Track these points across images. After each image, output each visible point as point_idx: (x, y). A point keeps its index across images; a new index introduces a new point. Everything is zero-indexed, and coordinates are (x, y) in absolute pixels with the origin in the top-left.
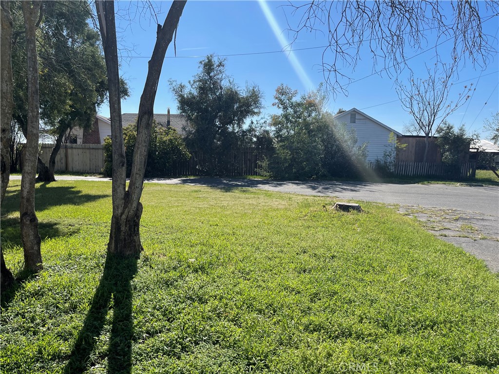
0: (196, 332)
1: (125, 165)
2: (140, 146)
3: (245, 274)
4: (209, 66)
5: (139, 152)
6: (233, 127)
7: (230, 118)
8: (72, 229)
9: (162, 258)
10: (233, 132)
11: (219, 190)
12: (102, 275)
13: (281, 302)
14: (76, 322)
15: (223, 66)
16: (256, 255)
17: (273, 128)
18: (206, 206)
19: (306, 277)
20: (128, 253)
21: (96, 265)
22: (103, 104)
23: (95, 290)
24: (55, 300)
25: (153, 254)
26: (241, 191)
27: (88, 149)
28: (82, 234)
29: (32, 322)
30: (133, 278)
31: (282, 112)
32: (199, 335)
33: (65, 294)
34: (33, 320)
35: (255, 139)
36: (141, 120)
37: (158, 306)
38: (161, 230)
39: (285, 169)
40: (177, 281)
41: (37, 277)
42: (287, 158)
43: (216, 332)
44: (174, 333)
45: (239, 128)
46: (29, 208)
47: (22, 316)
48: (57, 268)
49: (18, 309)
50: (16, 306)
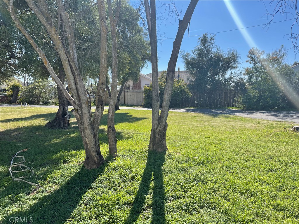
0: (201, 200)
1: (159, 101)
2: (168, 90)
3: (230, 169)
4: (204, 41)
5: (167, 94)
6: (219, 77)
7: (217, 71)
8: (129, 136)
9: (178, 155)
10: (219, 80)
11: (210, 116)
12: (147, 162)
13: (256, 189)
14: (135, 186)
15: (213, 40)
16: (237, 158)
17: (246, 77)
18: (202, 125)
19: (273, 175)
20: (159, 151)
21: (143, 156)
22: (144, 67)
23: (143, 170)
24: (124, 173)
25: (173, 152)
26: (224, 117)
27: (135, 92)
28: (135, 139)
29: (114, 184)
30: (163, 165)
31: (253, 66)
32: (203, 203)
33: (129, 170)
34: (114, 182)
35: (233, 84)
36: (169, 75)
37: (178, 183)
38: (176, 139)
39: (254, 103)
40: (188, 169)
41: (115, 160)
42: (256, 96)
43: (214, 203)
44: (188, 199)
45: (223, 77)
46: (112, 124)
47: (109, 180)
48: (124, 156)
49: (107, 176)
50: (106, 174)
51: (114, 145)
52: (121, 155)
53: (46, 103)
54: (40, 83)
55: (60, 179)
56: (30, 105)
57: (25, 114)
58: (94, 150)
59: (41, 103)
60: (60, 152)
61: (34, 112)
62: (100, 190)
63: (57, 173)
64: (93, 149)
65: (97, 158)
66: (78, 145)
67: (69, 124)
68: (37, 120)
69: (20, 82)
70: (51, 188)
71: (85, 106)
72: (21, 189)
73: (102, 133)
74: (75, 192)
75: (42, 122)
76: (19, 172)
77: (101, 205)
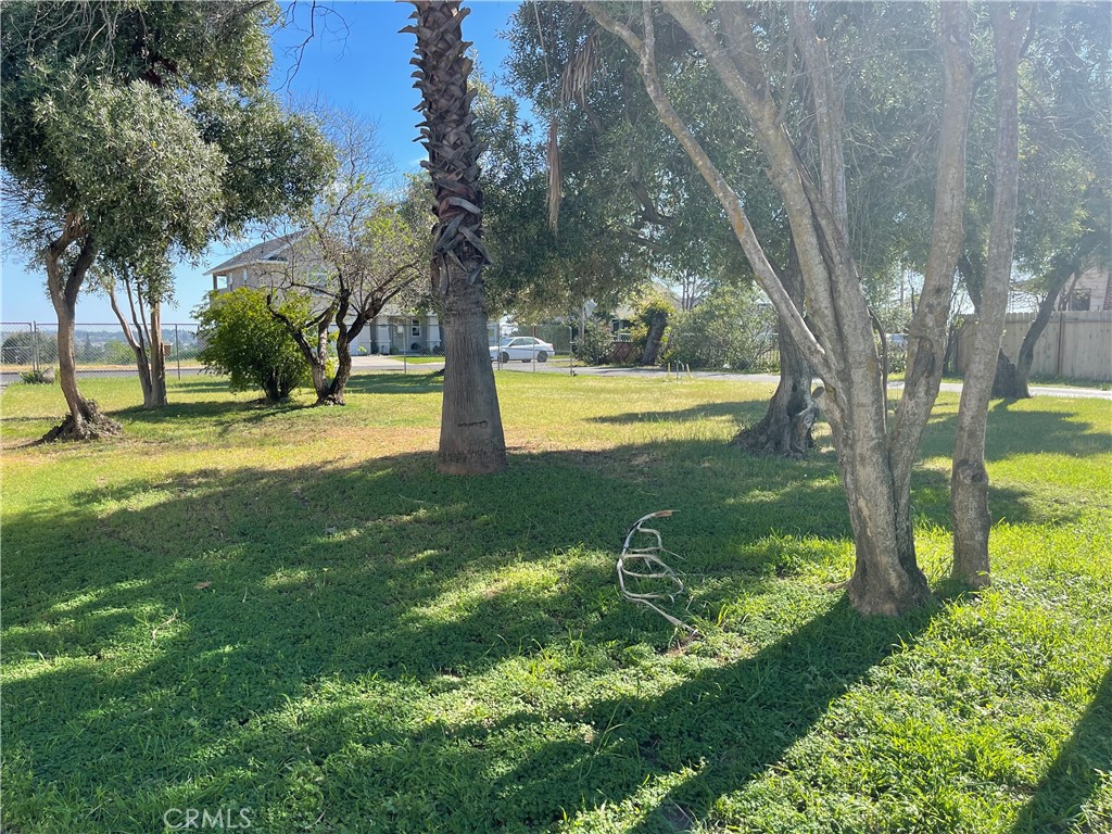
8: (1061, 510)
14: (1057, 721)
23: (1107, 662)
24: (1013, 658)
28: (1086, 525)
33: (1036, 652)
34: (962, 684)
41: (977, 600)
46: (973, 451)
47: (943, 672)
48: (1021, 590)
49: (934, 654)
50: (930, 646)
51: (979, 537)
52: (1007, 585)
53: (742, 367)
54: (729, 298)
55: (761, 626)
56: (693, 373)
57: (675, 401)
58: (891, 544)
59: (726, 366)
60: (767, 536)
61: (703, 396)
62: (902, 698)
63: (753, 605)
64: (885, 542)
65: (899, 576)
66: (833, 519)
67: (810, 443)
68: (708, 423)
69: (672, 295)
70: (729, 648)
71: (863, 376)
72: (642, 630)
73: (937, 489)
74: (806, 679)
75: (722, 429)
76: (643, 578)
77: (897, 753)
